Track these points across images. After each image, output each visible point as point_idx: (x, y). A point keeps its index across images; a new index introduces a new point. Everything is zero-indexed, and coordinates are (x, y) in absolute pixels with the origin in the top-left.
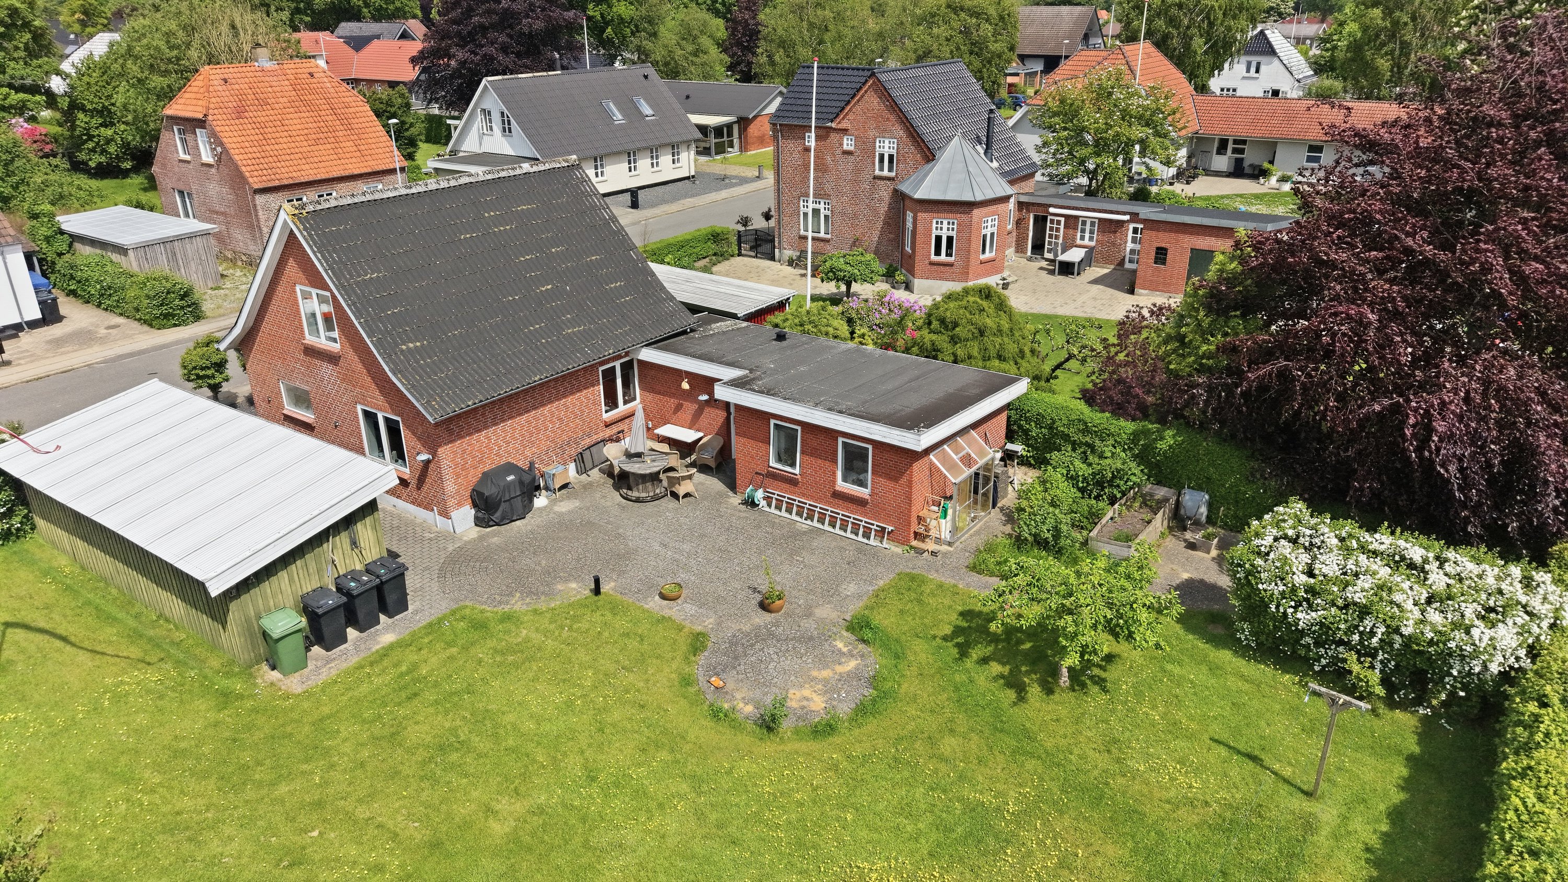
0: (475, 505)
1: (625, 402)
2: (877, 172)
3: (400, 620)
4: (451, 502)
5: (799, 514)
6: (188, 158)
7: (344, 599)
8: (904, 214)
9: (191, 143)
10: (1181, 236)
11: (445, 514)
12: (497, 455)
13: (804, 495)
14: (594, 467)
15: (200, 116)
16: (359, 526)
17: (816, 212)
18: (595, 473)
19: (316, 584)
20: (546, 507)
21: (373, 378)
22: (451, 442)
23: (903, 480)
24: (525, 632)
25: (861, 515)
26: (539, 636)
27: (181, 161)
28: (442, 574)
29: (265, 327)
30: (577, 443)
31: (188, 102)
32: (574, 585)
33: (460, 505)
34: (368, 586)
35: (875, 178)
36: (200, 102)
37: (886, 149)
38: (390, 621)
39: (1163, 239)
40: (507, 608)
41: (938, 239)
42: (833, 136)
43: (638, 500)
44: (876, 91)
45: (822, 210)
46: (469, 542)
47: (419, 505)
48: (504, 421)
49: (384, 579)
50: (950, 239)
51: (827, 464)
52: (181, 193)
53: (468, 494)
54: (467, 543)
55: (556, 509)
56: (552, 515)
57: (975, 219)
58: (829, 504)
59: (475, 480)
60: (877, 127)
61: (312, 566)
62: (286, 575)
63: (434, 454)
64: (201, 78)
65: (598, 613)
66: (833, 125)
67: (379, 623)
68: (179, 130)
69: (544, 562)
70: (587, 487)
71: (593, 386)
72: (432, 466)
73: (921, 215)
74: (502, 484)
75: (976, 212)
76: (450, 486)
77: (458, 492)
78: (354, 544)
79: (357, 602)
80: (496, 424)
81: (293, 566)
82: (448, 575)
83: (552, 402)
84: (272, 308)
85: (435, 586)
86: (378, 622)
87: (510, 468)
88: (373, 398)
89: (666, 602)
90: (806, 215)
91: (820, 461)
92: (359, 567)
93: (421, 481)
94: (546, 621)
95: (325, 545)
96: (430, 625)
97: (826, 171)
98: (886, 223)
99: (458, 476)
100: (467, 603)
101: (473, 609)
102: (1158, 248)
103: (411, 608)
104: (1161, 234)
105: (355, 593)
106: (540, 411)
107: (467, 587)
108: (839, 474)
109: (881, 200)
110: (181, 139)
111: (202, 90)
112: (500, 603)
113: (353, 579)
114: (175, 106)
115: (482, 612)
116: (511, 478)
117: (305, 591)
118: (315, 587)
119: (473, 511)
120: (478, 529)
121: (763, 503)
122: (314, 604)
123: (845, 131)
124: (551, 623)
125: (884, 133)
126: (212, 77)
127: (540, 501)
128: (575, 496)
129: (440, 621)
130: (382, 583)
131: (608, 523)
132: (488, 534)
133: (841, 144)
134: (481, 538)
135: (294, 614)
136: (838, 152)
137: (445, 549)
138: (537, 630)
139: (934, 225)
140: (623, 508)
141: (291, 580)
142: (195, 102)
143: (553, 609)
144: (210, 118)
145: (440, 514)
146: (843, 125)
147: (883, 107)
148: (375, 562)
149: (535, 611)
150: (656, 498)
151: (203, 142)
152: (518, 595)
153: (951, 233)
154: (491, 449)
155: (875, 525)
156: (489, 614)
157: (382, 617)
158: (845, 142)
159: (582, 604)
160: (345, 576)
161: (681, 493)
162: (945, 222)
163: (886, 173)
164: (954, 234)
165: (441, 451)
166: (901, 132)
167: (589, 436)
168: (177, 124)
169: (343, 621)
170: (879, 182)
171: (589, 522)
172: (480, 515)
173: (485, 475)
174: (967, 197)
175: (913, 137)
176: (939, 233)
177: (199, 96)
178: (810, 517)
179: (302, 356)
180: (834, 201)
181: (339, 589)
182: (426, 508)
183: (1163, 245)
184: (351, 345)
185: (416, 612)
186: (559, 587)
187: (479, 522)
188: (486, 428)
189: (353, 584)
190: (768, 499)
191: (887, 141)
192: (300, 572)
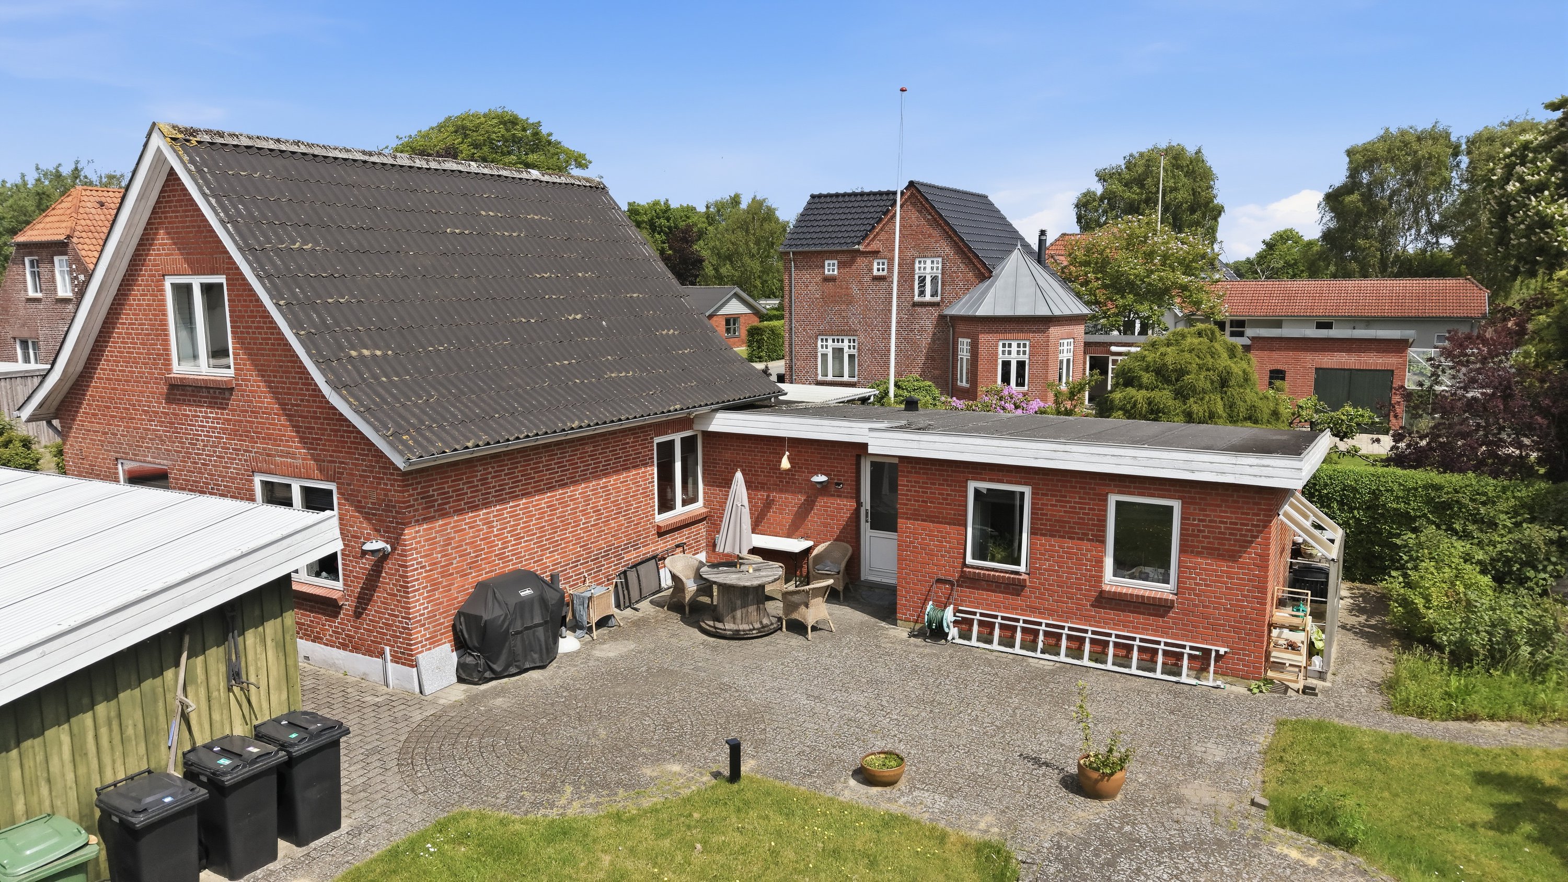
0: (460, 645)
1: (685, 503)
2: (917, 298)
3: (322, 848)
4: (419, 634)
5: (1030, 645)
6: (39, 295)
7: (203, 792)
8: (955, 344)
9: (45, 275)
10: (1302, 355)
11: (406, 658)
12: (501, 556)
13: (1033, 610)
14: (642, 598)
15: (62, 237)
16: (251, 638)
17: (838, 352)
18: (645, 606)
19: (137, 765)
20: (578, 652)
21: (290, 417)
22: (426, 520)
23: (1250, 556)
24: (606, 859)
25: (1155, 632)
26: (641, 864)
27: (30, 300)
28: (406, 758)
29: (103, 369)
30: (619, 557)
31: (48, 226)
32: (676, 768)
33: (434, 642)
34: (259, 766)
35: (915, 305)
36: (64, 225)
37: (928, 270)
38: (299, 852)
39: (1279, 360)
40: (553, 814)
41: (1007, 365)
42: (861, 262)
43: (736, 636)
44: (914, 205)
45: (846, 349)
46: (453, 706)
47: (356, 649)
48: (515, 497)
49: (296, 751)
50: (1021, 365)
51: (1086, 545)
52: (24, 343)
53: (448, 622)
54: (445, 710)
55: (597, 653)
56: (591, 663)
57: (1052, 340)
58: (1087, 619)
59: (462, 597)
60: (917, 246)
61: (134, 719)
62: (65, 739)
63: (395, 540)
64: (70, 198)
65: (753, 814)
66: (861, 248)
67: (274, 857)
68: (32, 262)
69: (602, 733)
70: (638, 624)
71: (645, 465)
72: (389, 565)
73: (983, 338)
74: (512, 602)
75: (1054, 331)
76: (419, 604)
77: (432, 616)
78: (235, 676)
79: (232, 803)
80: (502, 501)
81: (88, 718)
82: (419, 761)
83: (586, 480)
84: (120, 330)
85: (394, 781)
86: (272, 856)
87: (527, 577)
88: (288, 454)
89: (874, 790)
90: (824, 356)
91: (1068, 543)
92: (239, 730)
93: (364, 599)
94: (646, 833)
95: (169, 674)
96: (394, 854)
97: (850, 303)
98: (930, 358)
99: (435, 585)
100: (466, 808)
101: (482, 818)
102: (1272, 372)
103: (346, 824)
104: (1275, 355)
105: (228, 780)
106: (569, 491)
107: (462, 780)
108: (1109, 563)
109: (922, 330)
110: (33, 273)
111: (69, 211)
112: (536, 805)
113: (225, 752)
114: (30, 233)
115: (503, 822)
116: (526, 592)
117: (109, 778)
118: (133, 769)
119: (454, 657)
120: (464, 687)
121: (953, 632)
122: (127, 806)
123: (875, 254)
124: (659, 836)
125: (924, 253)
126: (85, 198)
127: (568, 643)
128: (621, 634)
129: (414, 845)
130: (291, 762)
131: (696, 669)
132: (484, 694)
133: (871, 270)
134: (473, 700)
135: (73, 826)
136: (867, 279)
137: (407, 718)
138: (632, 851)
139: (1000, 349)
140: (714, 648)
141: (78, 752)
142: (57, 225)
143: (654, 811)
144: (75, 240)
145: (396, 660)
146: (874, 246)
147: (923, 222)
148: (277, 721)
149: (618, 817)
150: (765, 632)
151: (62, 272)
152: (569, 789)
153: (1022, 357)
154: (491, 545)
155: (1188, 647)
156: (518, 827)
157: (283, 846)
158: (875, 266)
159: (708, 800)
160: (208, 747)
161: (810, 622)
162: (1014, 344)
163: (928, 298)
164: (1025, 358)
165: (409, 533)
166: (947, 250)
167: (636, 547)
168: (30, 254)
169: (193, 852)
170: (919, 309)
171: (662, 671)
172: (469, 660)
173: (482, 588)
174: (1043, 311)
175: (964, 252)
176: (1006, 357)
177: (63, 218)
178: (1052, 648)
179: (163, 407)
180: (862, 336)
181: (191, 774)
182: (369, 652)
183: (1279, 367)
184: (255, 364)
185: (356, 832)
186: (648, 771)
187: (465, 675)
188: (487, 505)
189: (224, 762)
190: (964, 625)
191: (929, 261)
192: (104, 731)
